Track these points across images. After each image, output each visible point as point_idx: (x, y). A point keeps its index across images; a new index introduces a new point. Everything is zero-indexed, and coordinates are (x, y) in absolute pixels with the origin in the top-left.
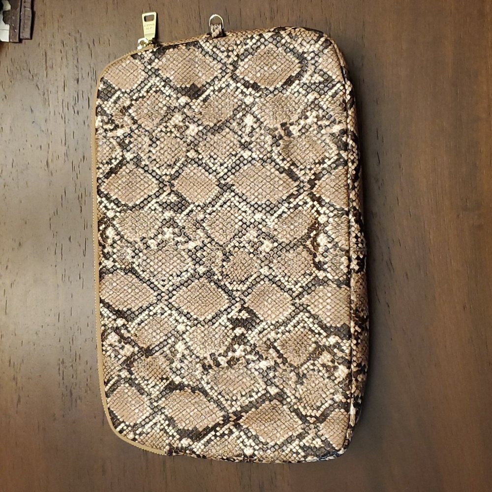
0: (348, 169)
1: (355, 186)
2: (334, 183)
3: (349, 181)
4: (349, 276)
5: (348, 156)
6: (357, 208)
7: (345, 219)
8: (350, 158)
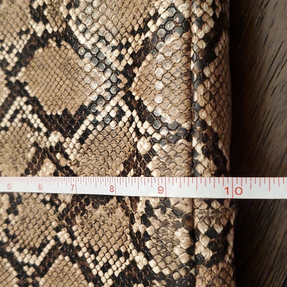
0: (190, 39)
1: (204, 75)
2: (162, 71)
3: (193, 65)
4: (192, 271)
5: (190, 9)
6: (209, 124)
7: (183, 146)
8: (194, 14)
